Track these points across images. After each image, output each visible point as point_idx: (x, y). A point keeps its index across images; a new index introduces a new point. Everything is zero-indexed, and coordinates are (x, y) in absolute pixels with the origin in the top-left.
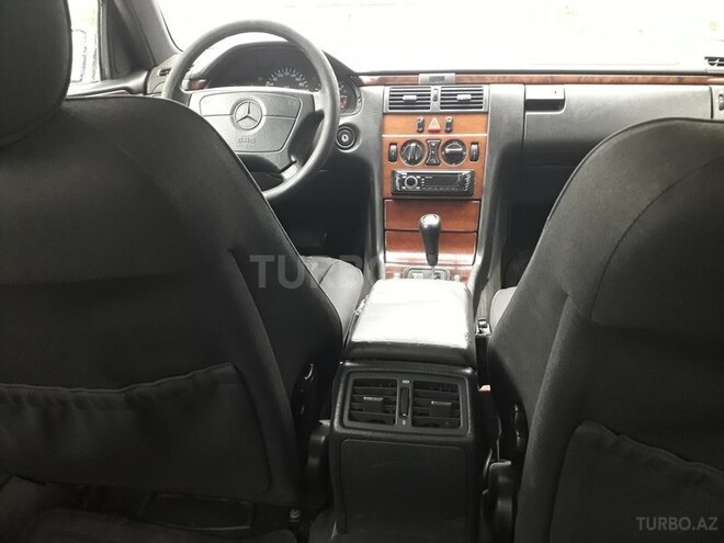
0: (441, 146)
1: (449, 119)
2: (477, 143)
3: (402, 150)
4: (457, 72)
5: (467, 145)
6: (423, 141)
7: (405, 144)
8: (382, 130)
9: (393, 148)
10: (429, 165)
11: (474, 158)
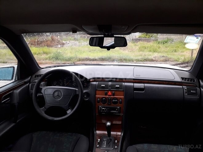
0: (111, 99)
1: (113, 92)
2: (121, 99)
3: (101, 100)
4: (116, 79)
5: (119, 99)
6: (107, 98)
7: (102, 98)
8: (96, 94)
9: (99, 99)
10: (108, 104)
11: (121, 103)
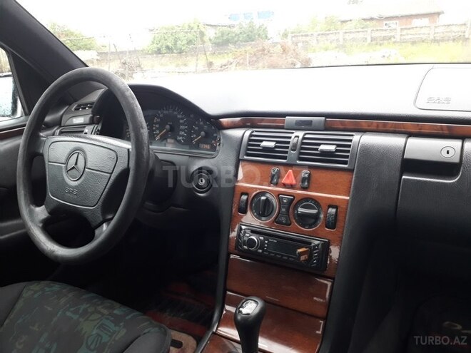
0: (293, 203)
1: (306, 172)
2: (336, 207)
3: (252, 201)
4: (327, 116)
5: (324, 207)
6: (275, 196)
7: (256, 196)
9: (244, 197)
